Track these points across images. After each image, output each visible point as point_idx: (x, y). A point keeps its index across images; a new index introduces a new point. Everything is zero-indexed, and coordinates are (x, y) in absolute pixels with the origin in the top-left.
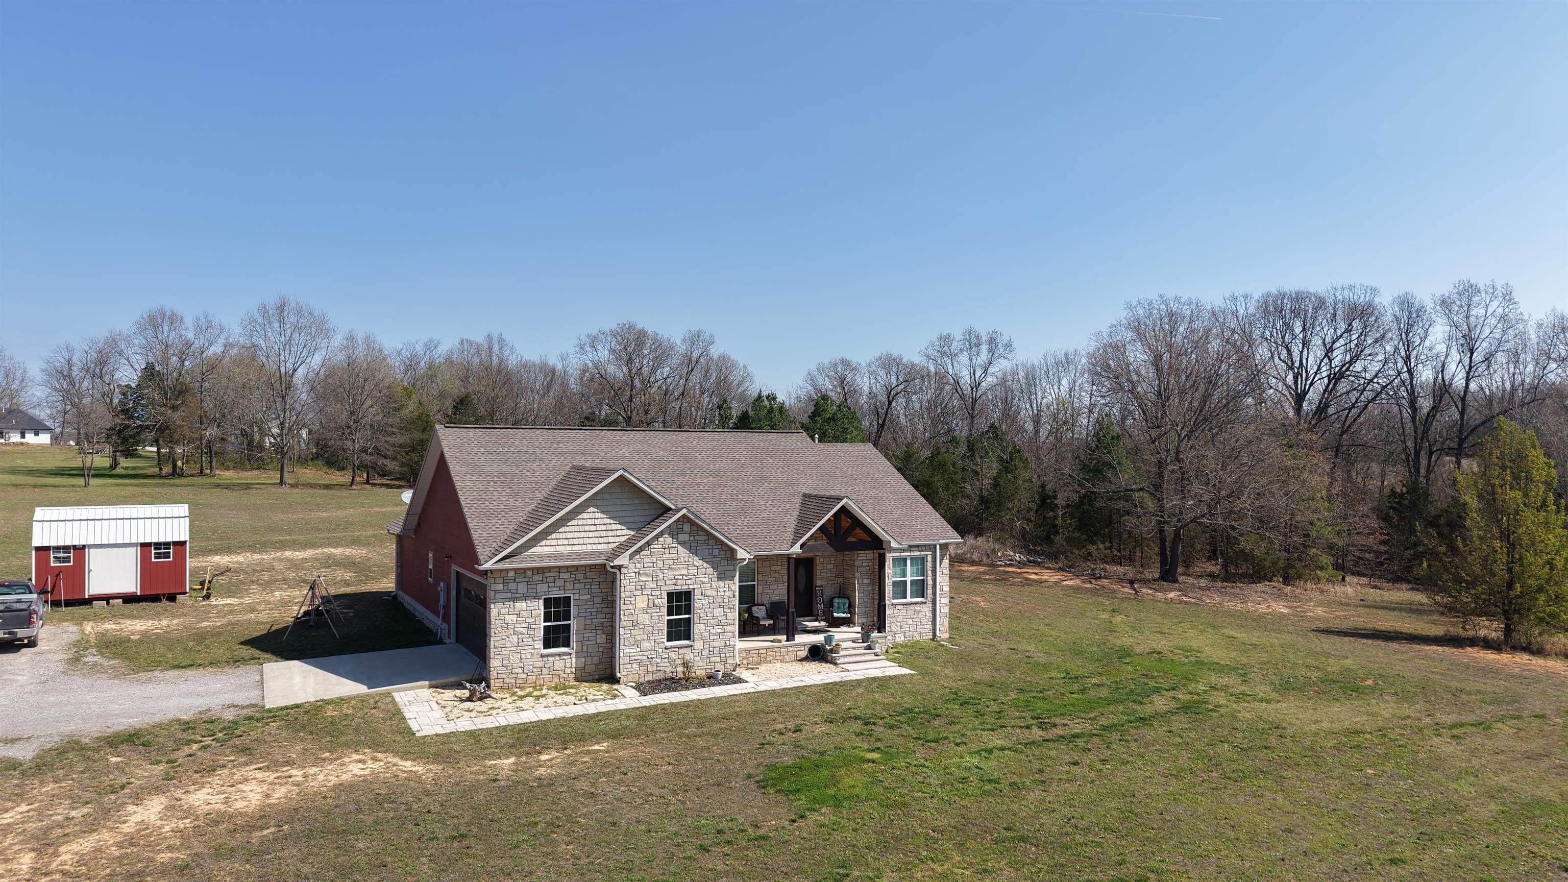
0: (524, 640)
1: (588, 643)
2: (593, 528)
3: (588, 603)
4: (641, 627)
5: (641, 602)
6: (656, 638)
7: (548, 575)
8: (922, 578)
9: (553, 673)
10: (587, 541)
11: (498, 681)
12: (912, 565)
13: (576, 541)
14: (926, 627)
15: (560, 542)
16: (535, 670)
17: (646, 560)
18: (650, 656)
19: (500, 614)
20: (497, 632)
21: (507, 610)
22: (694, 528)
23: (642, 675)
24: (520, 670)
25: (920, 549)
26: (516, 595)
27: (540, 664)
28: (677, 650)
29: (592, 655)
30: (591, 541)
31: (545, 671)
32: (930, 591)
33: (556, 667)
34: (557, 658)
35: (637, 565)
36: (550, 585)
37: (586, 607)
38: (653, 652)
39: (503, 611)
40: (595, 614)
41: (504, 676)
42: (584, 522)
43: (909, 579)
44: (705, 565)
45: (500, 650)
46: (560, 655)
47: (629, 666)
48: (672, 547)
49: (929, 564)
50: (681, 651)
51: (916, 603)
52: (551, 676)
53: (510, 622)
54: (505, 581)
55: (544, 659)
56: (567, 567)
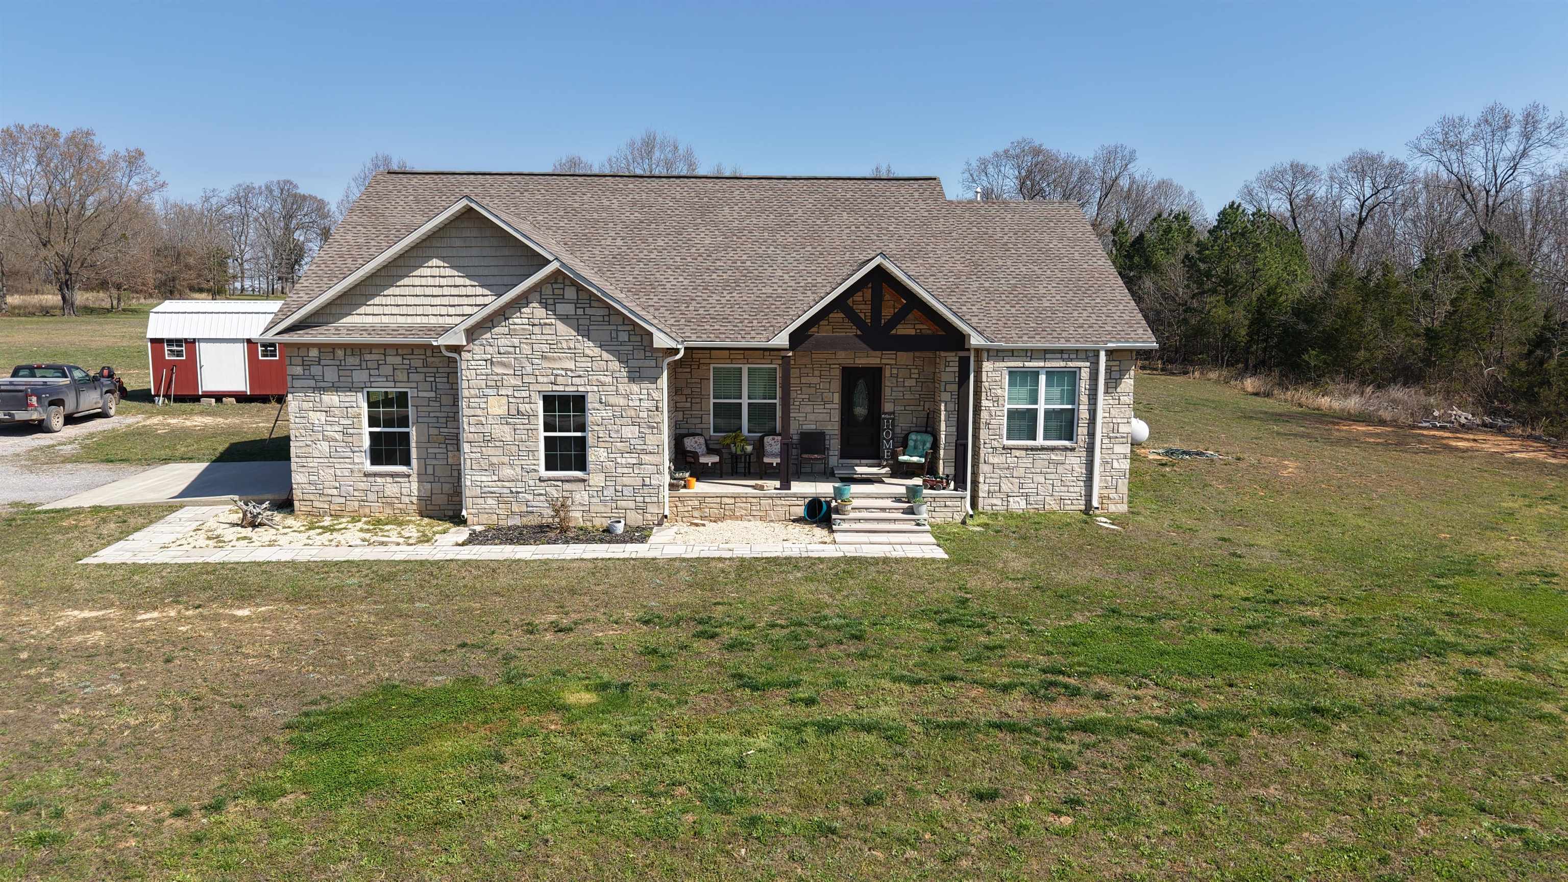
0: (338, 449)
1: (434, 462)
2: (437, 291)
3: (432, 403)
4: (497, 444)
5: (497, 407)
6: (523, 462)
7: (368, 357)
8: (1070, 407)
9: (384, 500)
10: (430, 310)
11: (304, 503)
12: (1049, 384)
14: (1071, 489)
15: (387, 310)
16: (356, 494)
17: (503, 341)
18: (514, 490)
19: (301, 409)
21: (311, 404)
22: (583, 295)
23: (503, 517)
24: (335, 492)
25: (1066, 356)
26: (323, 385)
27: (362, 486)
28: (560, 483)
29: (442, 480)
30: (435, 310)
31: (372, 497)
32: (1082, 431)
33: (388, 493)
34: (389, 480)
35: (488, 348)
36: (372, 372)
37: (429, 409)
38: (522, 484)
39: (305, 405)
40: (444, 420)
41: (312, 498)
42: (424, 281)
43: (1042, 407)
44: (606, 355)
45: (304, 460)
46: (393, 475)
47: (481, 501)
48: (546, 324)
49: (1084, 384)
50: (567, 486)
51: (1053, 449)
52: (381, 504)
53: (317, 422)
54: (305, 363)
55: (370, 479)
56: (396, 347)
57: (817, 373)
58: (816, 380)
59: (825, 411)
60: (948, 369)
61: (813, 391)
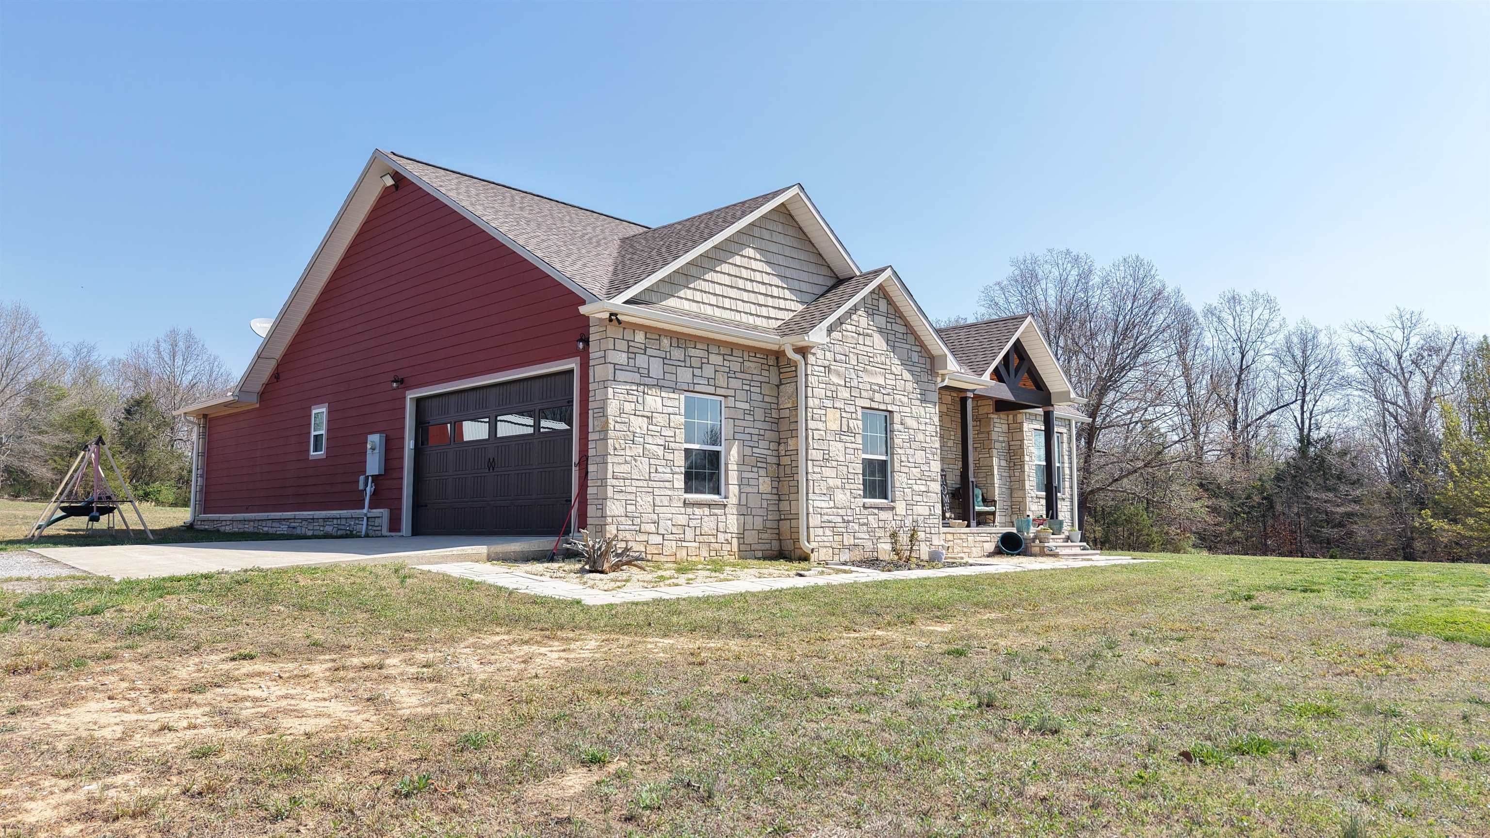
0: (660, 469)
1: (749, 489)
2: (750, 286)
3: (747, 417)
5: (833, 421)
6: (852, 486)
7: (692, 352)
9: (701, 539)
10: (741, 306)
13: (727, 303)
16: (674, 530)
18: (845, 518)
19: (622, 412)
20: (617, 446)
23: (838, 551)
25: (1057, 423)
26: (647, 380)
27: (682, 520)
28: (876, 511)
29: (754, 512)
30: (749, 308)
33: (705, 530)
34: (706, 511)
36: (696, 371)
37: (745, 423)
38: (849, 512)
39: (628, 407)
40: (755, 438)
41: (628, 535)
42: (736, 271)
44: (907, 375)
45: (622, 483)
46: (709, 506)
47: (821, 532)
49: (1065, 447)
50: (881, 515)
52: (697, 544)
53: (638, 430)
54: (631, 349)
55: (689, 510)
56: (719, 343)
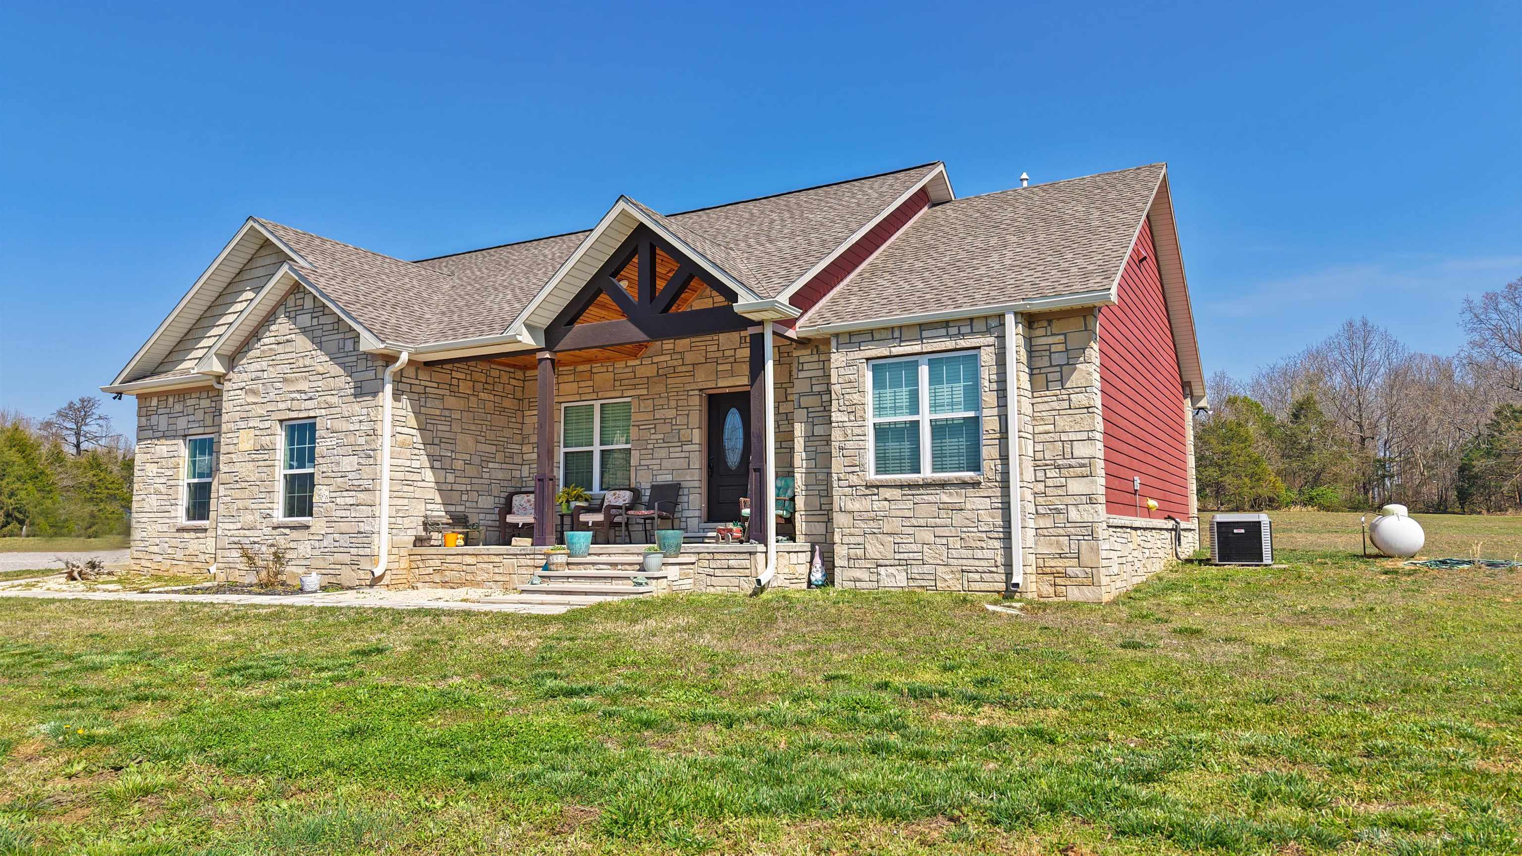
0: (162, 503)
4: (244, 485)
5: (246, 441)
6: (261, 506)
7: (188, 402)
8: (971, 414)
9: (187, 558)
12: (934, 379)
14: (979, 554)
16: (169, 551)
17: (255, 366)
21: (149, 456)
31: (180, 554)
32: (989, 452)
33: (190, 550)
34: (194, 535)
35: (243, 375)
39: (145, 457)
41: (142, 555)
43: (925, 417)
46: (196, 530)
48: (288, 340)
49: (987, 374)
50: (295, 535)
51: (943, 485)
52: (184, 563)
53: (151, 474)
54: (148, 413)
55: (181, 535)
57: (673, 404)
58: (671, 413)
59: (683, 455)
60: (802, 375)
61: (667, 428)
